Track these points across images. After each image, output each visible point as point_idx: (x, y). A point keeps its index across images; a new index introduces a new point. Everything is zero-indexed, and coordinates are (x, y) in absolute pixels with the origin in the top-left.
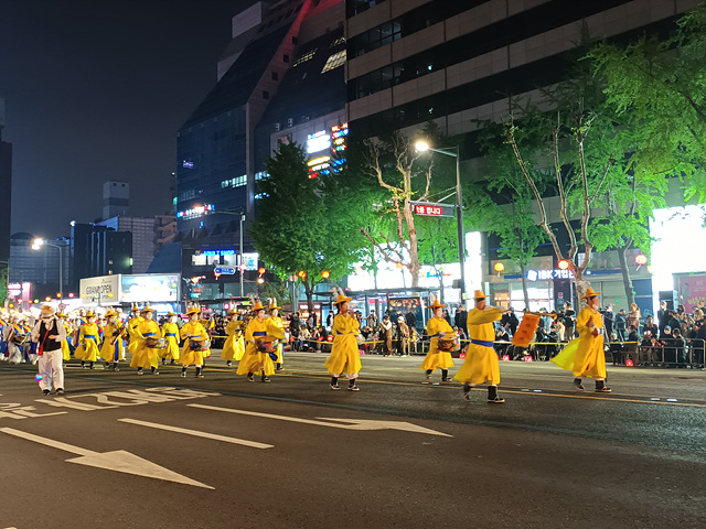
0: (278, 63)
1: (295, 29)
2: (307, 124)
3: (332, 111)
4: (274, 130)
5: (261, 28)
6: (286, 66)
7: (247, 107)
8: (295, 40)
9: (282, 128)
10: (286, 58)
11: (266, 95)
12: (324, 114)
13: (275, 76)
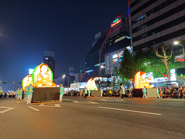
0: (105, 42)
1: (108, 36)
2: (112, 53)
3: (118, 50)
4: (105, 55)
5: (101, 36)
6: (107, 43)
7: (100, 50)
8: (108, 38)
9: (107, 54)
10: (106, 41)
11: (103, 48)
12: (116, 51)
13: (105, 45)
